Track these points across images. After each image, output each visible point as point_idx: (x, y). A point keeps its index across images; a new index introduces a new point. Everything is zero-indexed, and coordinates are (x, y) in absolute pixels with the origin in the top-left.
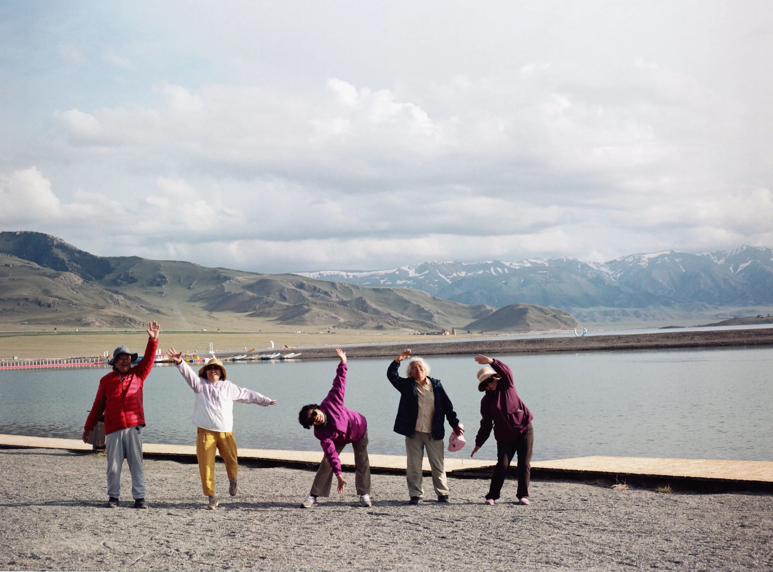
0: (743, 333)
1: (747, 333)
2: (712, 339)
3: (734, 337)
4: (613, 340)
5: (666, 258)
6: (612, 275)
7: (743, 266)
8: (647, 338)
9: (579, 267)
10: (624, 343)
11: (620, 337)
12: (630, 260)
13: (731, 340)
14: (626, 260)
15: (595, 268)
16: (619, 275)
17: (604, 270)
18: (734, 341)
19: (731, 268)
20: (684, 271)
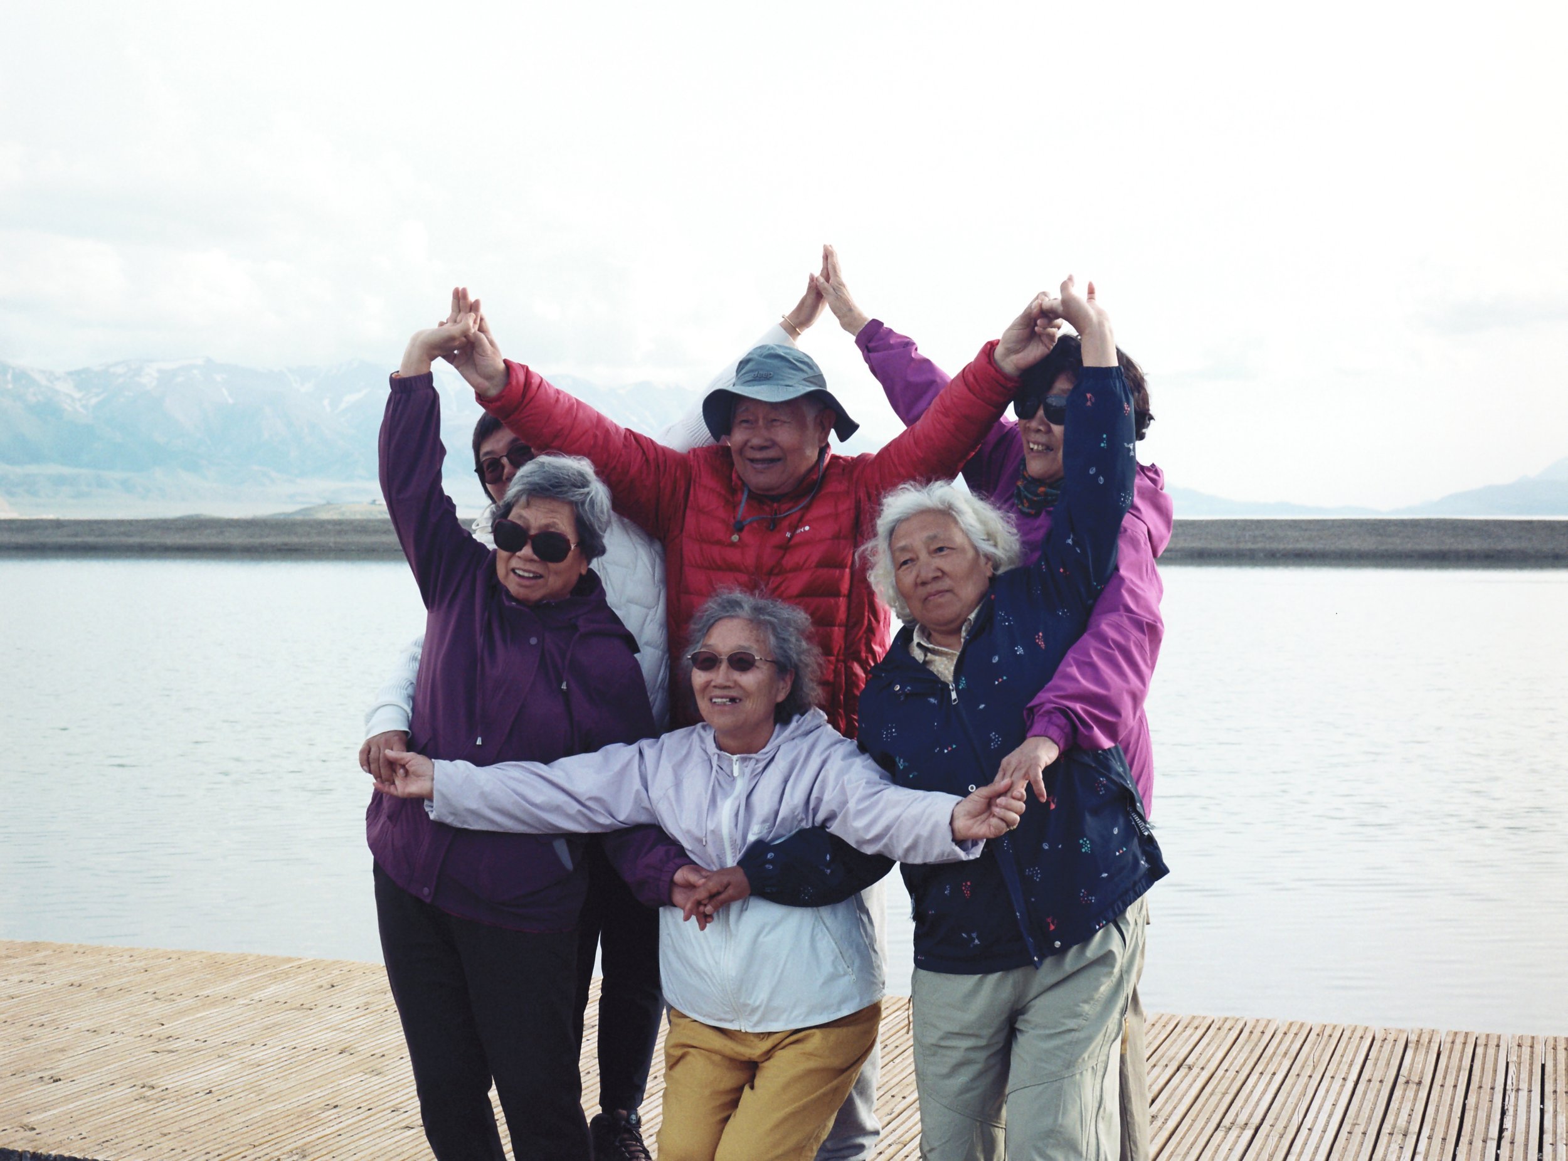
0: (330, 527)
1: (338, 528)
2: (261, 536)
3: (309, 534)
4: (46, 528)
5: (195, 372)
6: (80, 400)
7: (350, 399)
8: (122, 529)
9: (9, 377)
10: (68, 536)
11: (58, 524)
12: (120, 370)
13: (304, 540)
14: (112, 370)
15: (44, 382)
16: (94, 401)
17: (65, 387)
18: (308, 541)
19: (326, 402)
20: (230, 401)
